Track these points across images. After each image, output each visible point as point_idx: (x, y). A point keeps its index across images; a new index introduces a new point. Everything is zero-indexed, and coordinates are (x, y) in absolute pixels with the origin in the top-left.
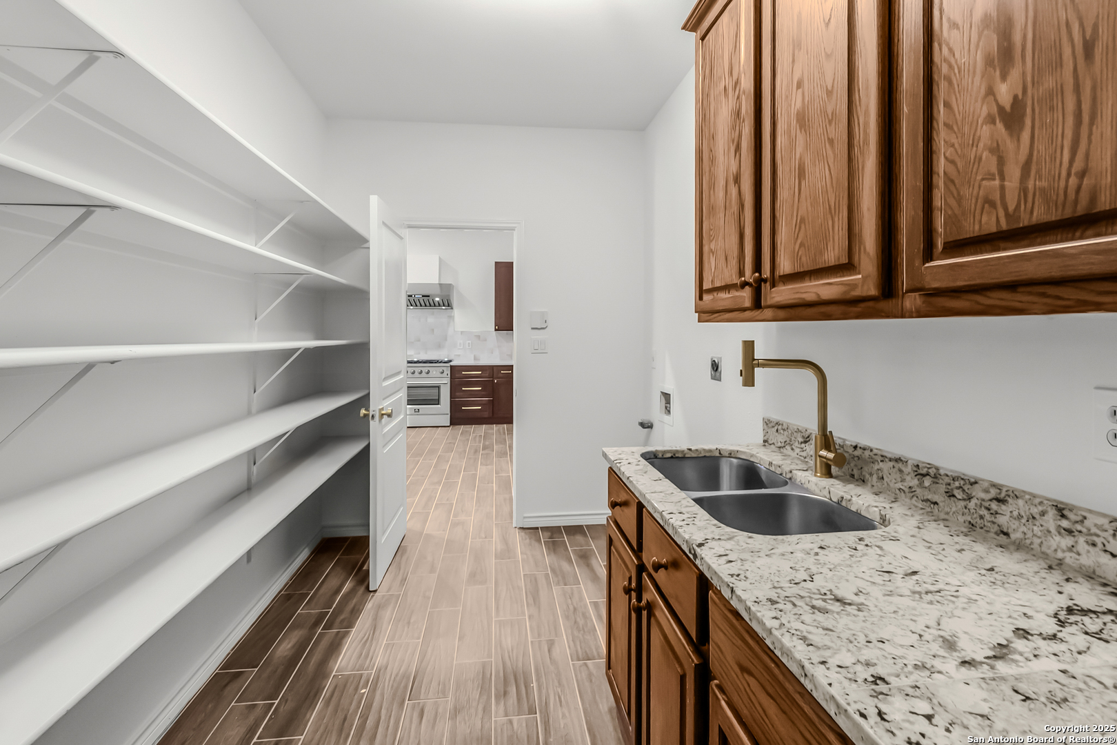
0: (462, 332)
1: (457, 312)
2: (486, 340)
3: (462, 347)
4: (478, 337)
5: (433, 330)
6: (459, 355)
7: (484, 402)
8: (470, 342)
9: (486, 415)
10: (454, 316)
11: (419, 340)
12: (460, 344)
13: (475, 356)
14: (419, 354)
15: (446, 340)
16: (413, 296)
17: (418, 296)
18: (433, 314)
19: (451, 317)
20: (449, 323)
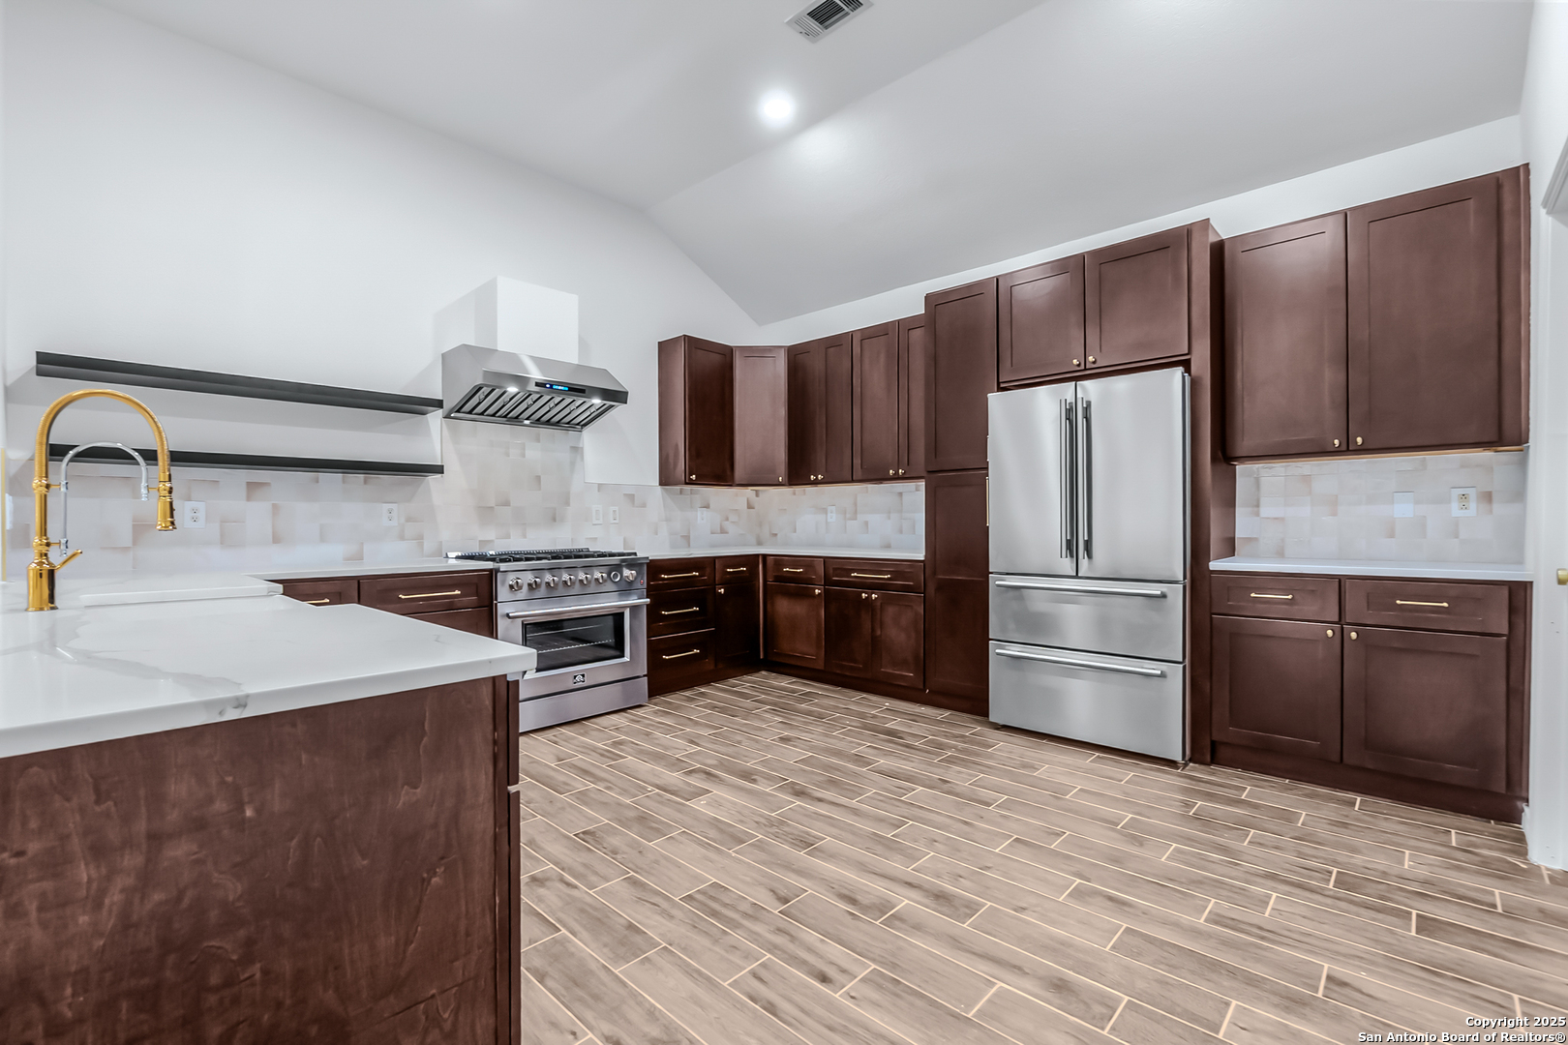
0: (599, 486)
1: (590, 439)
2: (644, 505)
3: (599, 521)
4: (631, 497)
5: (538, 478)
6: (595, 539)
7: (700, 639)
8: (616, 508)
9: (706, 665)
10: (582, 448)
11: (507, 504)
12: (598, 512)
13: (625, 540)
14: (508, 536)
15: (567, 503)
16: (548, 386)
17: (560, 388)
18: (538, 440)
19: (577, 450)
20: (573, 464)
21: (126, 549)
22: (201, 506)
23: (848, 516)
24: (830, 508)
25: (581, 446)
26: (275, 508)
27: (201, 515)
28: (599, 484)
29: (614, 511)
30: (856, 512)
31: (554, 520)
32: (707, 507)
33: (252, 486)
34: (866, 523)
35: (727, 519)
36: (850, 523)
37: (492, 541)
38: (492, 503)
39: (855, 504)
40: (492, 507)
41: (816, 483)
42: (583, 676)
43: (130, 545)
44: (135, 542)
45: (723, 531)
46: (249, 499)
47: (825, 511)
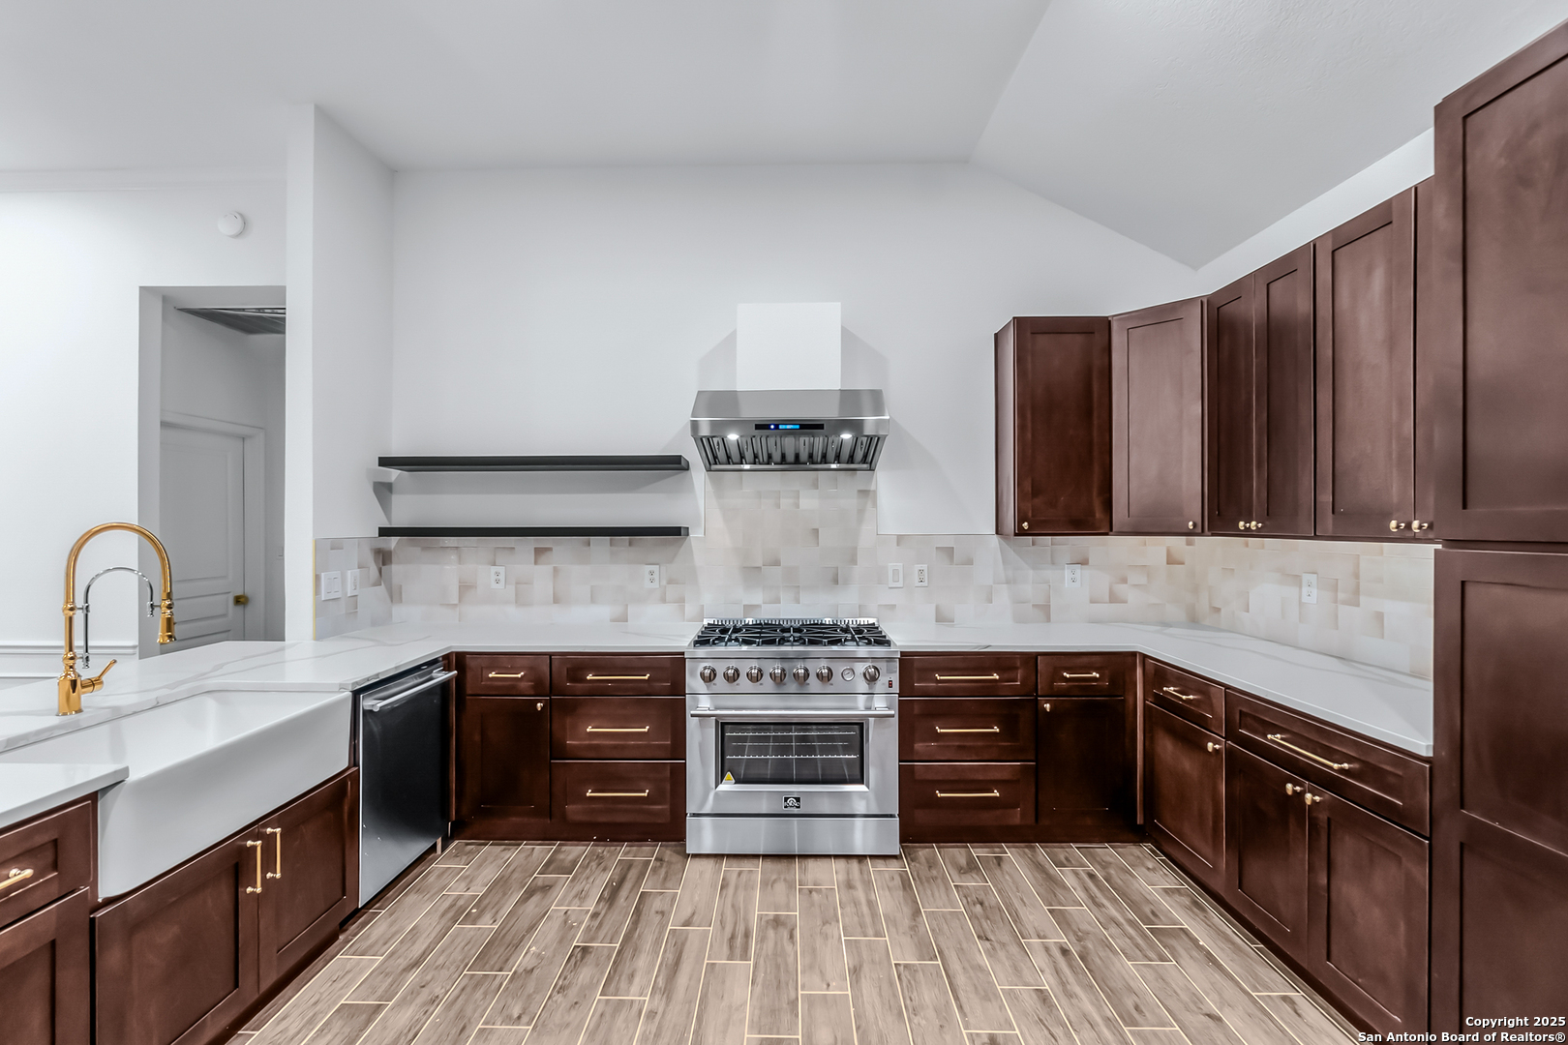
0: (900, 539)
1: (884, 479)
2: (970, 562)
3: (900, 584)
4: (949, 552)
5: (816, 531)
6: (893, 607)
7: (1006, 776)
8: (925, 567)
9: (1016, 817)
10: (875, 492)
11: (777, 563)
12: (896, 572)
13: (937, 608)
14: (777, 601)
15: (853, 561)
16: (772, 427)
17: (789, 427)
18: (815, 486)
19: (865, 493)
20: (861, 512)
21: (456, 605)
22: (501, 570)
23: (1341, 596)
24: (1306, 578)
25: (873, 488)
26: (555, 570)
27: (502, 577)
28: (898, 536)
29: (921, 571)
30: (1357, 591)
31: (836, 581)
32: (1084, 562)
33: (539, 552)
34: (1380, 617)
35: (1124, 581)
36: (1344, 610)
37: (759, 606)
38: (759, 564)
39: (1357, 576)
40: (759, 568)
41: (1248, 533)
42: (798, 800)
43: (456, 602)
44: (460, 601)
45: (1114, 598)
46: (536, 563)
47: (1297, 580)
